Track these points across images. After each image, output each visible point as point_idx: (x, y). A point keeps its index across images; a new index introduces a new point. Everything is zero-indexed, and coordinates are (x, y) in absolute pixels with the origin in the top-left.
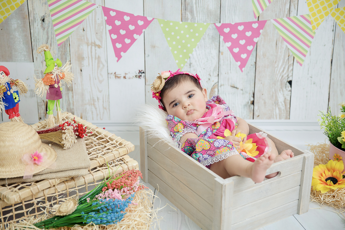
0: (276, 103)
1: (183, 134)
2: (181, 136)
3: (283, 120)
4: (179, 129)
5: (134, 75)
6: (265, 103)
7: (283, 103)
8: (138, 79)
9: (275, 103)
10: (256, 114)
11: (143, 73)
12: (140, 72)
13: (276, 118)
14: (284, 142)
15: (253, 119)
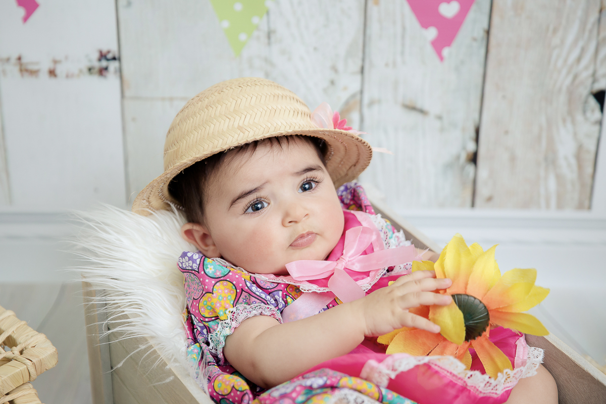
0: (550, 160)
1: (234, 324)
2: (227, 331)
3: (569, 213)
4: (217, 310)
5: (85, 65)
6: (513, 159)
7: (573, 161)
8: (95, 79)
9: (546, 159)
10: (483, 191)
11: (114, 59)
12: (103, 56)
13: (548, 206)
14: (573, 359)
15: (473, 205)
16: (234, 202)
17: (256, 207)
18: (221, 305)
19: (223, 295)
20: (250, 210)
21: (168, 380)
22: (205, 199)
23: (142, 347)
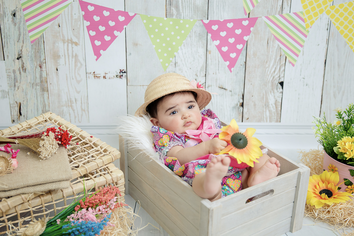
0: (267, 105)
1: (170, 148)
2: (167, 150)
3: (274, 123)
4: (164, 143)
5: (115, 74)
6: (255, 105)
7: (274, 106)
8: (119, 79)
9: (265, 105)
10: (245, 116)
11: (125, 72)
12: (121, 71)
13: (267, 121)
14: (277, 154)
15: (242, 122)
16: (167, 111)
17: (173, 113)
18: (165, 142)
19: (166, 139)
20: (172, 114)
21: (150, 161)
22: (158, 110)
23: (141, 152)
